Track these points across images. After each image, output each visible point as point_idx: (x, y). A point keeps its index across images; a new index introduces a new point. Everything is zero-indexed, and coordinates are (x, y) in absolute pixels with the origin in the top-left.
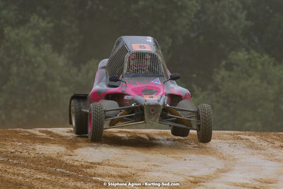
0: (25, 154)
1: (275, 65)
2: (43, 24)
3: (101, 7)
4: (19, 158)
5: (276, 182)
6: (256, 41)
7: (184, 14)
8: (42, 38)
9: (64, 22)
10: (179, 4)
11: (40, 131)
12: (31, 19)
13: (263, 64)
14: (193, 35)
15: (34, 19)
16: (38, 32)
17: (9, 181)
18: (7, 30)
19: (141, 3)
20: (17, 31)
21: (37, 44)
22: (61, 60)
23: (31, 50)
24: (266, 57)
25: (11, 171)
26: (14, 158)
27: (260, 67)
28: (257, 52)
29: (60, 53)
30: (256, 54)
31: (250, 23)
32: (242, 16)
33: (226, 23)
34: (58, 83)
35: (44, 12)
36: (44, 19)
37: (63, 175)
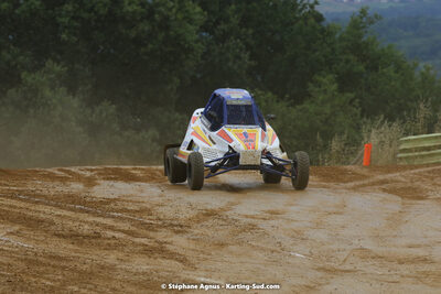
0: (45, 192)
1: (278, 101)
2: (58, 68)
3: (112, 51)
4: (39, 196)
5: (284, 213)
6: (259, 79)
7: (190, 56)
8: (57, 82)
9: (77, 66)
10: (186, 46)
11: (59, 170)
12: (47, 64)
13: (266, 101)
14: (199, 76)
15: (49, 63)
16: (53, 76)
17: (30, 218)
18: (23, 75)
19: (150, 46)
20: (33, 76)
21: (52, 88)
22: (75, 102)
23: (48, 93)
24: (270, 94)
25: (33, 208)
26: (35, 196)
27: (264, 104)
28: (261, 89)
29: (74, 95)
30: (260, 92)
31: (253, 63)
32: (246, 56)
33: (230, 64)
34: (74, 124)
35: (59, 57)
36: (58, 63)
37: (81, 211)
